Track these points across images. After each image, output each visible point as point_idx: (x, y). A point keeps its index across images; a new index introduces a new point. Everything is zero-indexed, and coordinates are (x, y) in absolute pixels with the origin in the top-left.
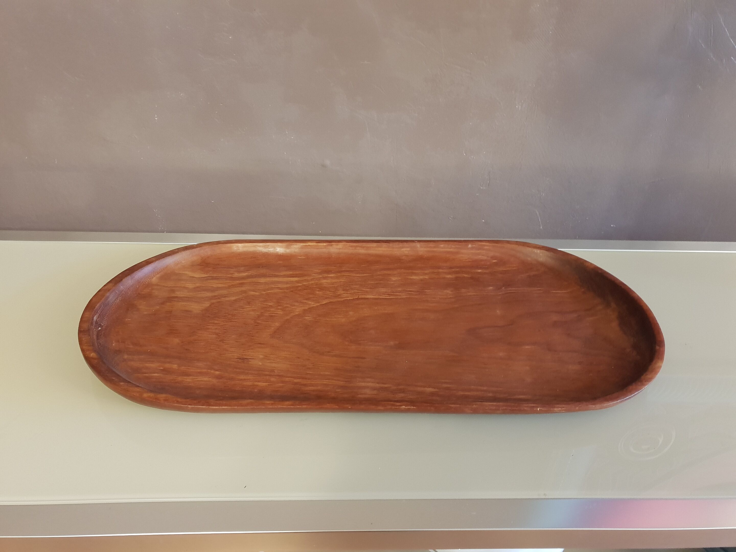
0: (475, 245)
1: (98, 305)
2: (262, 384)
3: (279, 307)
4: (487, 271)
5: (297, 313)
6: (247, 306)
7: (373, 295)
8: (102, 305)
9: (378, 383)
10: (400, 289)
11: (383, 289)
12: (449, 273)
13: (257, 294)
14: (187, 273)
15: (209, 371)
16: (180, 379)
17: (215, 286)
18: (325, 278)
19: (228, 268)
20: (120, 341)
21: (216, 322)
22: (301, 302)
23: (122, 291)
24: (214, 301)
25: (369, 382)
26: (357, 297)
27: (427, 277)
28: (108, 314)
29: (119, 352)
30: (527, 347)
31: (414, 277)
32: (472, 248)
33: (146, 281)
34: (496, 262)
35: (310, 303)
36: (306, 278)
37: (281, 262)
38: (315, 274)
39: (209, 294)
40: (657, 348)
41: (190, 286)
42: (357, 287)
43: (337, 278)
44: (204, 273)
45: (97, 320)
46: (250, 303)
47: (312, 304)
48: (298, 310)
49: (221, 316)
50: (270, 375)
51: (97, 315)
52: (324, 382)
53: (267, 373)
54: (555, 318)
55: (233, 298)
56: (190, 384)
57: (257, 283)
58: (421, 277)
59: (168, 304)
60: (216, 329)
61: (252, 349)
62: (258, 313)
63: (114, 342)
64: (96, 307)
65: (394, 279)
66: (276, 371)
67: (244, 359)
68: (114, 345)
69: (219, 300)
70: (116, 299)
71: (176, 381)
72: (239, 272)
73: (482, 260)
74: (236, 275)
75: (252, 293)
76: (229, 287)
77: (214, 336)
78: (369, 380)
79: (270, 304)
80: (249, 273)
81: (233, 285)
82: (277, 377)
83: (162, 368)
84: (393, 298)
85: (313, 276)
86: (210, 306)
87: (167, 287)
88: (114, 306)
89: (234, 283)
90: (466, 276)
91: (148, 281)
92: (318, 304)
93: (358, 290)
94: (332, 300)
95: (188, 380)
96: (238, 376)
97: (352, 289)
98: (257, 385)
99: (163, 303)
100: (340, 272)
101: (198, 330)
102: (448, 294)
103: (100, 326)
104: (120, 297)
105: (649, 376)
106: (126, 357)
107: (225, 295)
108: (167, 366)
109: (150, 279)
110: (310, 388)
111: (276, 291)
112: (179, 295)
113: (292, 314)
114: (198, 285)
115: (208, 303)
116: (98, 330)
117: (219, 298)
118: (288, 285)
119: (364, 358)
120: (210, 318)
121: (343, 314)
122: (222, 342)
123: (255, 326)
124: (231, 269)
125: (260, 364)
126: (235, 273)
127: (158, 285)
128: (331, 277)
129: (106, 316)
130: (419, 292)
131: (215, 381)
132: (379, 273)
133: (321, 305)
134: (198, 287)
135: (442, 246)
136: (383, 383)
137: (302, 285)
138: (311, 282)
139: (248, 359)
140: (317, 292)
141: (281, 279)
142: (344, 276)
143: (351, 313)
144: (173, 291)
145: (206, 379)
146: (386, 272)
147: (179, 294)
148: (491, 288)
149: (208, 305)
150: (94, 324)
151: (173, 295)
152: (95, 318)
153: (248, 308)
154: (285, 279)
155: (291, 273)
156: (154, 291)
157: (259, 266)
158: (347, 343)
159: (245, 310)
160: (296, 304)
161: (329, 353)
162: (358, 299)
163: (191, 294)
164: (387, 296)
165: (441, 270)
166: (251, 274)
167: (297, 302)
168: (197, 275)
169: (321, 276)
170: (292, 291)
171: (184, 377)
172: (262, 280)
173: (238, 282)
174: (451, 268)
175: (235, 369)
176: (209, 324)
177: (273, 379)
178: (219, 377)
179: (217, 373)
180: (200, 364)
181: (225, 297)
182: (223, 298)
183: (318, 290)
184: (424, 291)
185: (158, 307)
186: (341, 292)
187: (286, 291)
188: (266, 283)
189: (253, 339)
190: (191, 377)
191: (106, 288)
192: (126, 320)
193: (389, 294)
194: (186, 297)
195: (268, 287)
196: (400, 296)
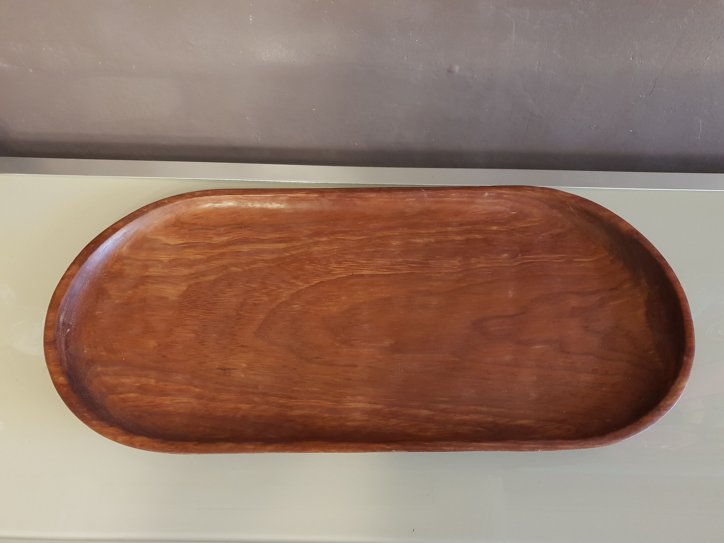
0: (493, 193)
1: (63, 300)
2: (244, 406)
3: (264, 291)
4: (503, 229)
5: (284, 300)
6: (229, 290)
7: (369, 270)
8: (68, 298)
9: (369, 403)
10: (400, 260)
11: (382, 260)
12: (459, 233)
13: (239, 270)
14: (160, 238)
15: (189, 387)
16: (158, 400)
17: (192, 257)
18: (316, 244)
19: (207, 229)
20: (92, 346)
21: (194, 314)
22: (288, 283)
23: (90, 272)
24: (192, 282)
25: (359, 402)
26: (351, 274)
27: (432, 240)
28: (76, 307)
29: (91, 362)
30: (538, 347)
31: (418, 241)
32: (488, 197)
33: (115, 253)
34: (515, 214)
35: (299, 283)
36: (295, 244)
37: (265, 219)
38: (304, 237)
39: (186, 271)
40: (685, 358)
41: (165, 258)
42: (352, 256)
43: (329, 243)
44: (180, 238)
45: (64, 320)
46: (231, 284)
47: (302, 285)
48: (285, 295)
49: (199, 306)
50: (254, 393)
51: (63, 313)
52: (312, 404)
53: (250, 390)
54: (574, 301)
55: (212, 278)
56: (169, 408)
57: (238, 254)
58: (426, 240)
59: (141, 287)
60: (195, 325)
61: (235, 354)
62: (241, 300)
63: (85, 347)
64: (61, 303)
65: (394, 243)
66: (260, 387)
67: (225, 370)
68: (85, 351)
69: (197, 281)
70: (84, 284)
71: (154, 404)
72: (218, 235)
73: (499, 212)
74: (217, 240)
75: (234, 269)
76: (209, 260)
77: (193, 335)
78: (360, 398)
79: (254, 286)
80: (230, 236)
81: (212, 256)
82: (261, 396)
83: (138, 384)
84: (393, 274)
85: (303, 240)
86: (188, 289)
87: (139, 260)
88: (82, 294)
89: (213, 253)
90: (478, 236)
91: (117, 253)
92: (307, 285)
93: (352, 262)
94: (323, 279)
95: (167, 401)
96: (220, 395)
97: (346, 261)
98: (240, 408)
99: (135, 287)
100: (333, 233)
101: (175, 327)
102: (455, 266)
103: (69, 326)
104: (88, 279)
105: (668, 402)
106: (99, 369)
107: (203, 272)
108: (144, 381)
109: (119, 250)
110: (296, 412)
111: (260, 265)
112: (153, 274)
113: (279, 301)
114: (173, 256)
115: (185, 285)
116: (66, 334)
117: (197, 278)
118: (274, 256)
119: (356, 366)
120: (187, 308)
121: (335, 301)
122: (202, 345)
123: (238, 319)
124: (209, 231)
125: (243, 376)
126: (214, 236)
127: (128, 258)
128: (323, 243)
129: (74, 310)
130: (423, 263)
131: (194, 402)
132: (378, 234)
133: (310, 286)
134: (173, 260)
135: (454, 195)
136: (375, 404)
137: (289, 256)
138: (300, 251)
139: (229, 369)
140: (307, 267)
141: (267, 245)
142: (338, 239)
143: (344, 298)
144: (146, 267)
145: (185, 400)
146: (386, 233)
147: (153, 271)
148: (506, 255)
149: (185, 288)
150: (61, 327)
151: (147, 274)
152: (61, 318)
153: (228, 292)
154: (271, 245)
155: (277, 236)
156: (125, 267)
157: (241, 226)
158: (338, 344)
159: (225, 295)
160: (283, 285)
161: (318, 360)
162: (353, 276)
163: (166, 271)
164: (386, 271)
165: (450, 229)
166: (233, 238)
167: (283, 281)
168: (172, 241)
169: (311, 241)
170: (279, 265)
171: (162, 398)
172: (245, 248)
173: (217, 251)
174: (462, 225)
175: (216, 385)
176: (187, 317)
177: (256, 399)
178: (199, 397)
179: (197, 390)
180: (179, 377)
181: (204, 275)
182: (201, 278)
183: (307, 262)
184: (428, 263)
185: (130, 292)
186: (333, 266)
187: (272, 265)
188: (249, 253)
189: (235, 340)
190: (169, 398)
191: (69, 273)
192: (97, 313)
193: (387, 268)
194: (160, 277)
195: (252, 259)
196: (400, 270)
